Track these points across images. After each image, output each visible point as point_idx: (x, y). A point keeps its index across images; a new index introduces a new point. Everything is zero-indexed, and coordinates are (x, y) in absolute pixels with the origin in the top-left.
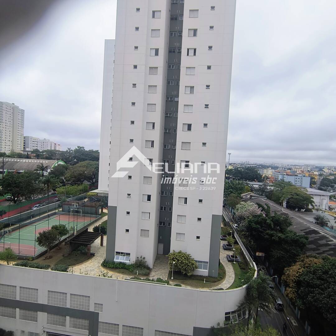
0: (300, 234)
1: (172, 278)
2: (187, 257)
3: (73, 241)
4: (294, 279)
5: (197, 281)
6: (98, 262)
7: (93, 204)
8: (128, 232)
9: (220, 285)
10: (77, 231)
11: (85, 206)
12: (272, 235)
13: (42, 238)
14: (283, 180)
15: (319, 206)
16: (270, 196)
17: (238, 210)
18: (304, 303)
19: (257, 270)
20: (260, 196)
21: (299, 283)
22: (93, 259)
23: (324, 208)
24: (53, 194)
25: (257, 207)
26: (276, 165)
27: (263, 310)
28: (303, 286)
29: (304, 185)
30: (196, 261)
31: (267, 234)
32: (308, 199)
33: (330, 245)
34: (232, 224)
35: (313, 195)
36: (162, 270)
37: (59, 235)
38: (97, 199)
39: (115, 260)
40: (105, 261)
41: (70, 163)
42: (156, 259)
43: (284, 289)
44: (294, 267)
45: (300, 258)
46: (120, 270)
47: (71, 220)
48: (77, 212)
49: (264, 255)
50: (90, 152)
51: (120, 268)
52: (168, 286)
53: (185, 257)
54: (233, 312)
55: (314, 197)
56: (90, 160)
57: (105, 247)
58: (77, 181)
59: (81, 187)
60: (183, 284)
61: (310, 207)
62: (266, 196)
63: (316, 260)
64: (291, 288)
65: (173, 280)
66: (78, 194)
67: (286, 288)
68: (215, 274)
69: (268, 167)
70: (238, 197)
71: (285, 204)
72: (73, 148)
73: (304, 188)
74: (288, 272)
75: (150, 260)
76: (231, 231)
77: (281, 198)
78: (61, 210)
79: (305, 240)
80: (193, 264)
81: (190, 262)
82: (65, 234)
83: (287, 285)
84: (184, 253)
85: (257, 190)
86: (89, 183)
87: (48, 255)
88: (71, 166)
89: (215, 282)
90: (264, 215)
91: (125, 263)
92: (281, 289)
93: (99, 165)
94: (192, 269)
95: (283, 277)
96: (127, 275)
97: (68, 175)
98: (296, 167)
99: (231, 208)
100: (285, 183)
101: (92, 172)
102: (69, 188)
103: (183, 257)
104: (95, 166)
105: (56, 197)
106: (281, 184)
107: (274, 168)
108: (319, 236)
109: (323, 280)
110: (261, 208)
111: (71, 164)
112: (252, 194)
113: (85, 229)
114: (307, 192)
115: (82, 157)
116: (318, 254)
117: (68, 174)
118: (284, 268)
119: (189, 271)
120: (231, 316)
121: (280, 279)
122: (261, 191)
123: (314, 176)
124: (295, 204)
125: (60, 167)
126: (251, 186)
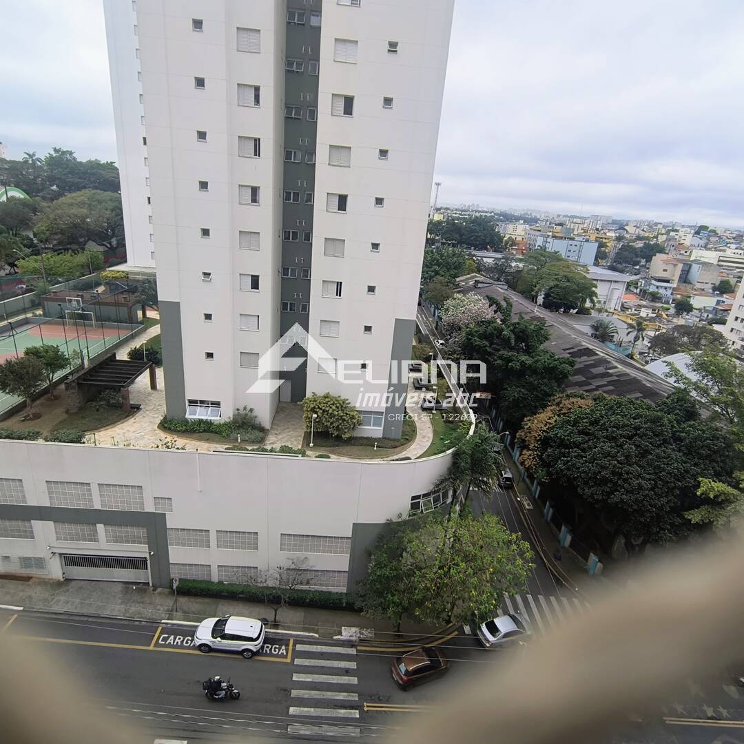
0: (561, 357)
1: (311, 445)
2: (343, 405)
3: (85, 380)
4: (539, 435)
5: (360, 447)
6: (151, 422)
7: (121, 298)
8: (210, 359)
9: (404, 453)
10: (89, 360)
11: (99, 303)
12: (509, 360)
13: (6, 375)
14: (544, 248)
15: (605, 303)
16: (514, 281)
17: (447, 310)
18: (549, 474)
19: (474, 423)
20: (496, 282)
21: (545, 442)
22: (139, 416)
23: (613, 306)
24: (10, 274)
25: (488, 305)
26: (534, 214)
27: (478, 489)
28: (551, 446)
29: (583, 261)
30: (360, 412)
31: (501, 358)
32: (587, 288)
33: (611, 375)
34: (434, 340)
35: (597, 280)
36: (289, 432)
37: (47, 369)
38: (128, 285)
39: (188, 416)
40: (165, 418)
41: (41, 194)
42: (276, 412)
43: (518, 453)
44: (542, 415)
45: (554, 400)
46: (201, 434)
47: (72, 335)
48: (83, 317)
49: (490, 398)
50: (92, 167)
51: (200, 432)
52: (303, 458)
53: (338, 405)
54: (425, 496)
55: (599, 284)
56: (96, 188)
57: (161, 391)
58: (70, 244)
59: (81, 258)
60: (335, 454)
61: (588, 304)
62: (507, 282)
63: (581, 402)
64: (530, 450)
65: (312, 449)
66: (78, 274)
67: (521, 451)
68: (396, 433)
69: (517, 219)
70: (449, 284)
71: (540, 299)
72: (43, 154)
73: (584, 266)
74: (529, 424)
75: (264, 415)
76: (431, 354)
77: (535, 287)
78: (40, 312)
79: (567, 367)
80: (353, 417)
81: (347, 414)
82: (62, 367)
83: (524, 446)
84: (335, 398)
85: (489, 270)
86: (101, 249)
87: (29, 411)
88: (44, 204)
89: (396, 447)
90: (499, 321)
91: (211, 420)
92: (513, 454)
93: (120, 203)
94: (352, 426)
95: (520, 434)
96: (217, 442)
97: (43, 228)
98: (575, 220)
99: (433, 306)
100: (547, 254)
101: (105, 220)
102: (50, 259)
103: (333, 404)
104: (111, 205)
105: (21, 282)
106: (540, 257)
107: (530, 220)
108: (594, 360)
109: (587, 434)
110: (494, 307)
111: (44, 198)
112: (480, 278)
113: (109, 355)
114: (588, 273)
115: (70, 179)
116: (586, 391)
117: (41, 225)
118: (523, 418)
119: (346, 431)
120: (421, 502)
121: (513, 437)
122: (499, 272)
123: (604, 241)
124: (561, 299)
125: (15, 204)
126: (478, 259)
